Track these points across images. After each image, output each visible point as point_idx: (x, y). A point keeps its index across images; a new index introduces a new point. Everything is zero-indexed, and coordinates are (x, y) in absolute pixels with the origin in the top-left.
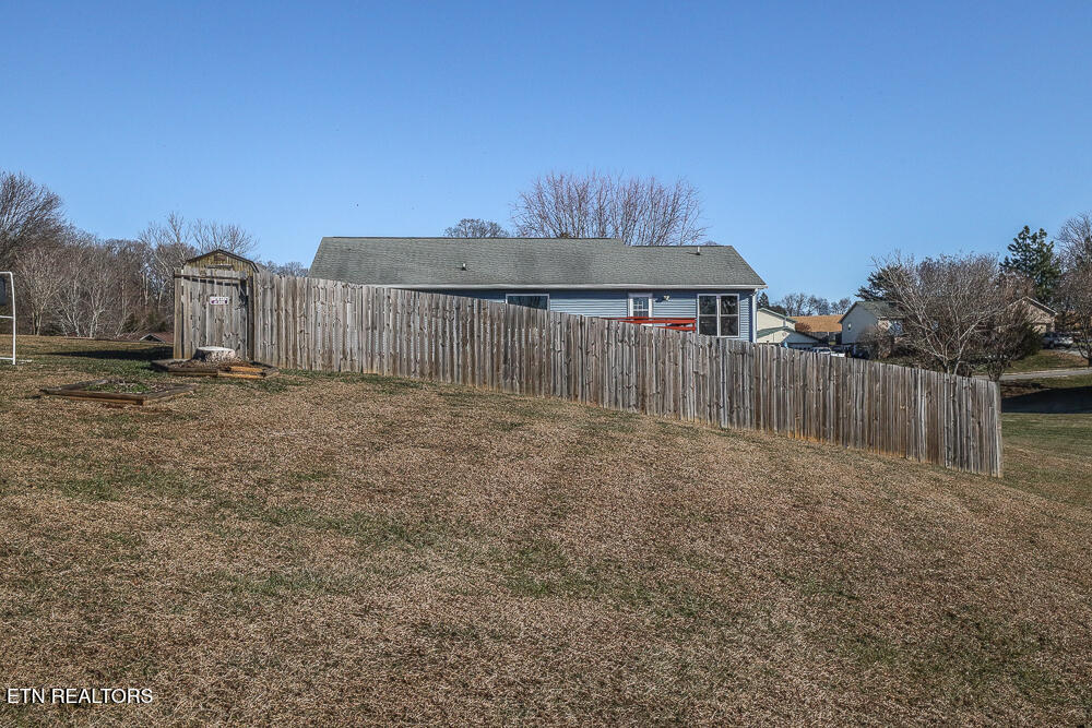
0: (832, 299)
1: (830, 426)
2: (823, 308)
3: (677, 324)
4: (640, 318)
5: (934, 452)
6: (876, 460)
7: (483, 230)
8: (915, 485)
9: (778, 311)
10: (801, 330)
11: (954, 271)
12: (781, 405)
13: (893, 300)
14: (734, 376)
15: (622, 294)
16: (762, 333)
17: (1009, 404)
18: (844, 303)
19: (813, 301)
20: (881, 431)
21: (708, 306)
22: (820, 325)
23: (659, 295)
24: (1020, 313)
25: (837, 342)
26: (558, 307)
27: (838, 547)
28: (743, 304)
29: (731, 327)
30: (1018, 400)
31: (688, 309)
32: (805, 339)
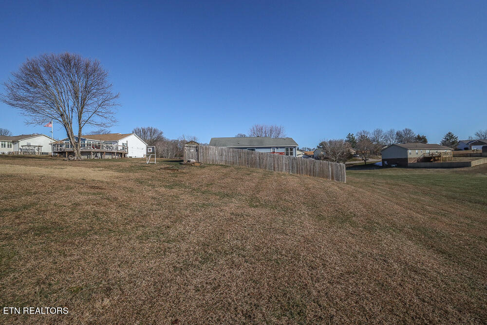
0: (312, 148)
1: (312, 173)
2: (310, 150)
3: (281, 153)
4: (274, 152)
5: (333, 178)
6: (321, 180)
7: (242, 136)
8: (328, 184)
9: (301, 151)
10: (305, 154)
11: (336, 142)
12: (302, 169)
13: (324, 148)
14: (293, 164)
15: (270, 148)
16: (298, 155)
17: (348, 168)
18: (314, 149)
19: (308, 149)
20: (322, 174)
21: (287, 150)
22: (309, 153)
23: (277, 148)
24: (349, 151)
25: (313, 157)
26: (257, 150)
27: (314, 197)
28: (294, 149)
29: (292, 154)
30: (349, 168)
31: (283, 150)
32: (307, 156)
